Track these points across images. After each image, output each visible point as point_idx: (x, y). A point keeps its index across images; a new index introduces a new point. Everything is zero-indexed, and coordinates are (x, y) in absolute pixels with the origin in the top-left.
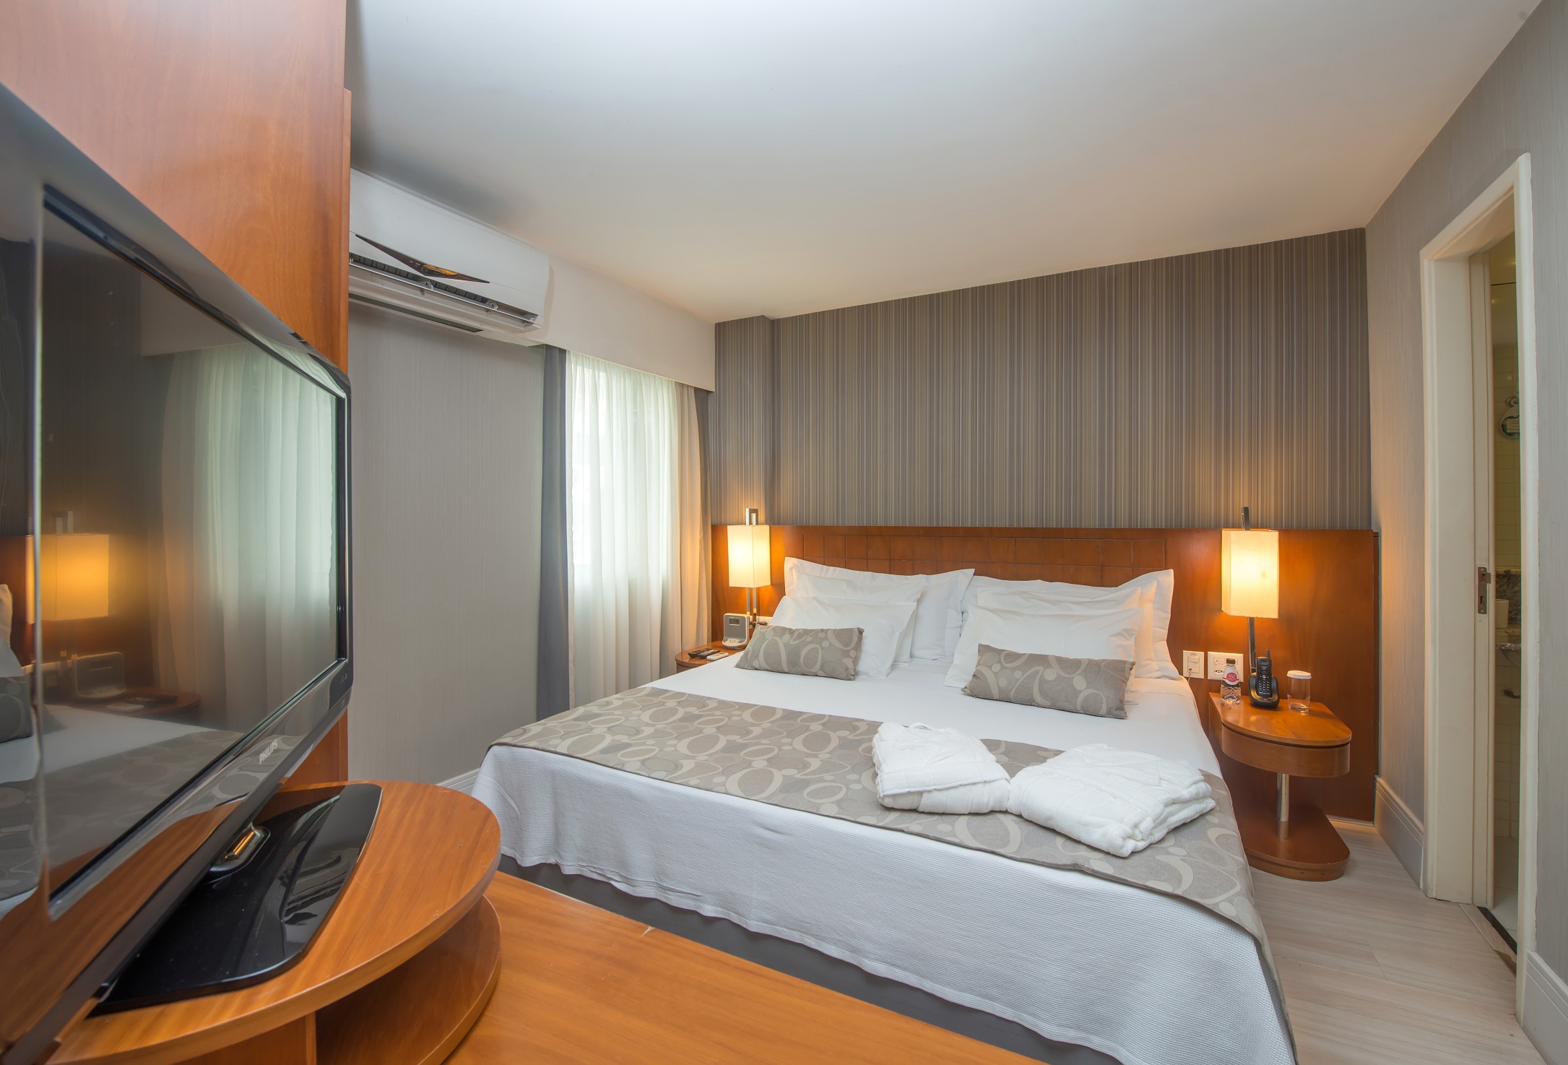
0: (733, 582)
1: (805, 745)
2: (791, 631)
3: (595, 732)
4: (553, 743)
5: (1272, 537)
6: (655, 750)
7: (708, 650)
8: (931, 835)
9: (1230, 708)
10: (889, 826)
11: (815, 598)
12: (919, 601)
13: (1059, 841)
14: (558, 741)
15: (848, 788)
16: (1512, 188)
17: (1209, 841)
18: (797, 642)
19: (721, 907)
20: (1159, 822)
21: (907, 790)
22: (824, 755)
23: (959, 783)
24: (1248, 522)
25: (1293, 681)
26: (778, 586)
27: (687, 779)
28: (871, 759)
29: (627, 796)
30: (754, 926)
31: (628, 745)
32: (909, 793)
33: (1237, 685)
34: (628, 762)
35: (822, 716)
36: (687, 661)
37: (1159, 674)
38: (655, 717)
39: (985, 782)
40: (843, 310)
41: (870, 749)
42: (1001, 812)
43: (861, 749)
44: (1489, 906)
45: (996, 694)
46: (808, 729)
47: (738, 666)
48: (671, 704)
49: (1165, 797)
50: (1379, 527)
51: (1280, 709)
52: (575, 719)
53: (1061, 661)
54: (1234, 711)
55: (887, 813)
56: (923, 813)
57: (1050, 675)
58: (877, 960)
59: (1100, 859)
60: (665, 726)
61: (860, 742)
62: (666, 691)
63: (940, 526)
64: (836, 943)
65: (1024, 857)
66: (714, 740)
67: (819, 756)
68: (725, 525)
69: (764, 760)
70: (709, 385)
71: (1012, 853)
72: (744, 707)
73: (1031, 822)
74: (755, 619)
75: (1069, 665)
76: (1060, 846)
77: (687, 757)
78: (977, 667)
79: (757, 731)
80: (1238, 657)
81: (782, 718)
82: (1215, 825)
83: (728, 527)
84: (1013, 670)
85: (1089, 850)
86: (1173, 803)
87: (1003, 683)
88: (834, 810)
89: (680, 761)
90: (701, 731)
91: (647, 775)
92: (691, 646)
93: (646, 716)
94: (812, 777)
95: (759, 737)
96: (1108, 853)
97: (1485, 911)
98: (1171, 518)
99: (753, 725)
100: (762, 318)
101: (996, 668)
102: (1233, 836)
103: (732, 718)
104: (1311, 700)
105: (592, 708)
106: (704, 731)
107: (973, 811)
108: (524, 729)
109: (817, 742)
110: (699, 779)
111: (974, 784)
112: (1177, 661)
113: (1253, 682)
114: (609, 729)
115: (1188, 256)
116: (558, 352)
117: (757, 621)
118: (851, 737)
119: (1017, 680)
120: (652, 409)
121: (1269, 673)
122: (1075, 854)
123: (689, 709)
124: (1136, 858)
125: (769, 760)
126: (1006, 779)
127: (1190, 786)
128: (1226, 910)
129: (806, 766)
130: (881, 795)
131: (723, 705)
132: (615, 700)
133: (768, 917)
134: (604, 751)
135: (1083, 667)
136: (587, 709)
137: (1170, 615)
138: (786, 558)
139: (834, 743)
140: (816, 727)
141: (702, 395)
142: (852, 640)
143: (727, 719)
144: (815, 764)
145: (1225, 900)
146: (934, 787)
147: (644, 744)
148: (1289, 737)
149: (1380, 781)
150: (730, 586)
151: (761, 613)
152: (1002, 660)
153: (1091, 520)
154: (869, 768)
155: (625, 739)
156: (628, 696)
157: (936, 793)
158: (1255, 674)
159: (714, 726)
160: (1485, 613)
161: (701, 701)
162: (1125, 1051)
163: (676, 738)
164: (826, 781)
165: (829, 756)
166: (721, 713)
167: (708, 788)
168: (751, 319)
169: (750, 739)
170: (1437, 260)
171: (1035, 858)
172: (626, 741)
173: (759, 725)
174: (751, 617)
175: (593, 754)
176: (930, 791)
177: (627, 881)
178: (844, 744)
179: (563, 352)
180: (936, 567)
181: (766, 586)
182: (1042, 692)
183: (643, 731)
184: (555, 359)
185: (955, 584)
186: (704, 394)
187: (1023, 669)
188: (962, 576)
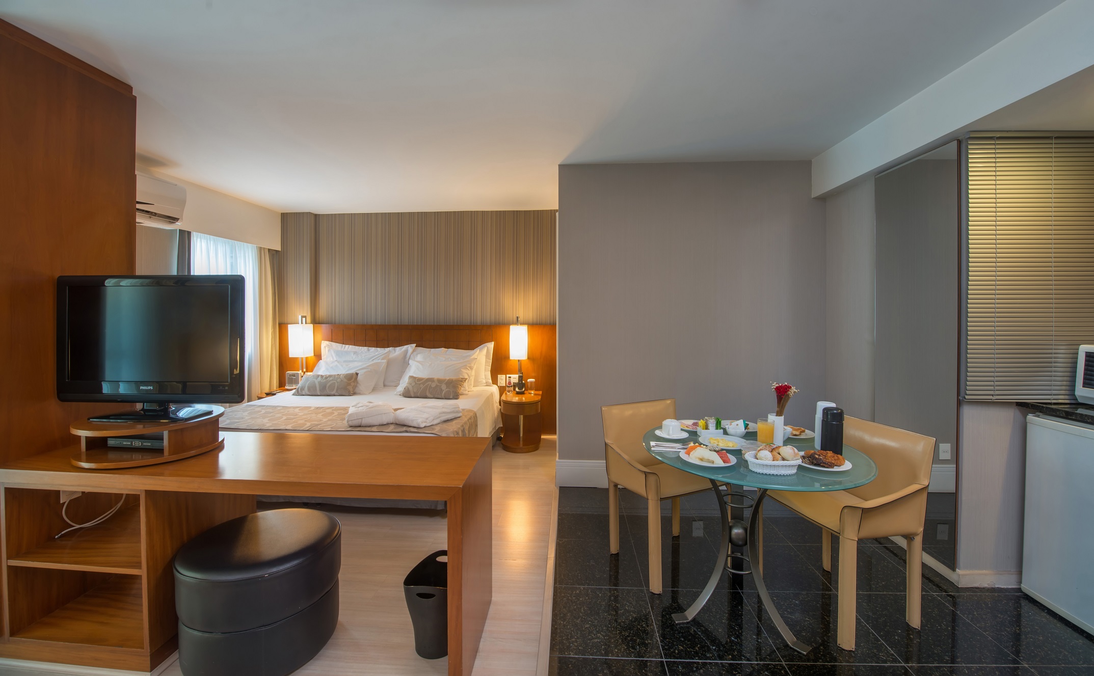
0: (292, 354)
2: (322, 376)
5: (525, 328)
6: (252, 422)
7: (276, 391)
11: (336, 361)
15: (337, 424)
18: (325, 381)
25: (529, 383)
26: (318, 356)
31: (239, 422)
32: (357, 419)
35: (332, 407)
36: (264, 396)
37: (485, 384)
38: (250, 414)
39: (385, 414)
42: (391, 424)
45: (412, 395)
47: (293, 395)
48: (259, 409)
51: (524, 393)
53: (438, 380)
54: (510, 396)
55: (349, 428)
56: (363, 427)
57: (433, 385)
60: (257, 416)
62: (256, 405)
63: (401, 324)
66: (280, 418)
67: (328, 418)
68: (287, 324)
69: (303, 421)
70: (278, 247)
72: (296, 408)
74: (304, 374)
75: (441, 381)
76: (404, 428)
77: (268, 422)
78: (410, 385)
79: (301, 414)
81: (314, 409)
83: (289, 325)
84: (420, 384)
87: (415, 390)
88: (329, 429)
89: (265, 424)
92: (267, 391)
93: (247, 414)
94: (323, 423)
99: (299, 412)
100: (310, 214)
101: (415, 384)
103: (291, 411)
104: (535, 388)
106: (276, 416)
107: (381, 424)
109: (328, 415)
111: (380, 414)
112: (494, 379)
113: (517, 385)
116: (187, 233)
118: (343, 412)
119: (421, 388)
120: (242, 261)
121: (522, 381)
122: (407, 429)
123: (268, 410)
124: (425, 428)
125: (305, 421)
126: (393, 412)
129: (321, 421)
134: (227, 425)
137: (492, 361)
138: (323, 342)
139: (335, 414)
142: (353, 379)
143: (288, 412)
144: (325, 420)
147: (246, 421)
150: (290, 357)
151: (307, 370)
152: (416, 381)
153: (466, 322)
155: (236, 421)
157: (367, 418)
159: (280, 414)
161: (275, 407)
163: (262, 418)
164: (328, 423)
165: (331, 418)
166: (285, 410)
168: (303, 213)
169: (298, 416)
173: (303, 412)
174: (302, 373)
176: (364, 418)
179: (190, 233)
180: (398, 344)
181: (311, 356)
183: (245, 418)
184: (185, 237)
185: (406, 351)
186: (274, 252)
187: (423, 383)
188: (410, 348)
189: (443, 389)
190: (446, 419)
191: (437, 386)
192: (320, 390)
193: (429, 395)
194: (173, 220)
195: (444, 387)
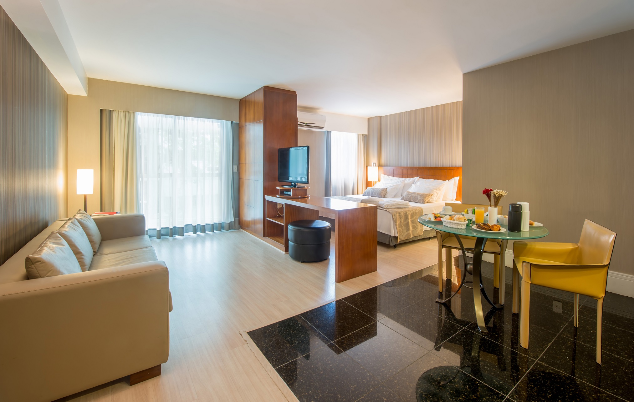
0: (369, 179)
83: (369, 166)
116: (329, 131)
138: (381, 175)
142: (384, 190)
168: (375, 117)
184: (328, 133)
185: (415, 180)
186: (365, 135)
187: (410, 195)
188: (417, 178)
190: (399, 207)
191: (416, 196)
192: (371, 194)
193: (412, 201)
194: (322, 128)
195: (419, 197)
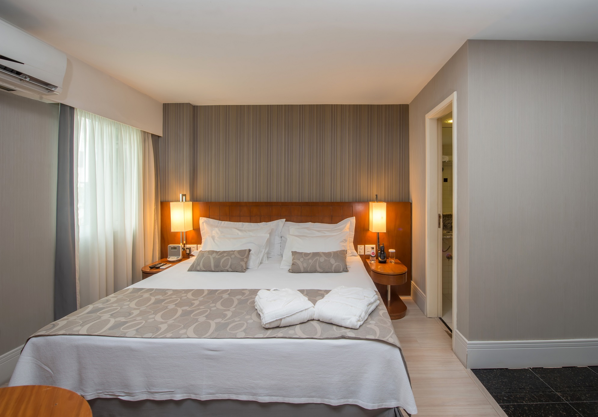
0: (174, 229)
1: (222, 306)
3: (103, 318)
4: (76, 329)
5: (384, 205)
6: (143, 322)
7: (160, 264)
8: (287, 336)
9: (373, 264)
10: (269, 337)
12: (270, 234)
13: (334, 327)
14: (79, 328)
15: (247, 323)
16: (452, 101)
17: (381, 316)
18: (219, 256)
19: (186, 393)
20: (366, 313)
21: (276, 319)
22: (232, 309)
23: (296, 312)
24: (377, 200)
25: (390, 253)
26: (197, 231)
27: (165, 335)
28: (254, 307)
29: (130, 351)
30: (204, 397)
31: (126, 323)
32: (276, 320)
33: (375, 256)
34: (128, 332)
35: (227, 290)
36: (148, 271)
37: (351, 255)
38: (138, 304)
39: (306, 309)
40: (229, 106)
41: (254, 302)
42: (311, 320)
43: (248, 303)
44: (441, 317)
45: (302, 271)
46: (222, 298)
48: (146, 295)
49: (367, 303)
50: (412, 201)
51: (387, 263)
52: (88, 313)
53: (324, 253)
54: (374, 264)
55: (267, 331)
56: (281, 327)
57: (322, 259)
58: (265, 396)
59: (350, 331)
60: (146, 308)
61: (248, 300)
62: (142, 289)
63: (271, 201)
64: (245, 394)
65: (324, 337)
66: (175, 311)
67: (230, 310)
68: (169, 202)
69: (204, 317)
70: (160, 133)
71: (319, 337)
72: (187, 291)
73: (323, 322)
74: (184, 246)
75: (328, 255)
76: (335, 330)
77: (162, 323)
78: (293, 260)
79: (196, 303)
80: (374, 246)
81: (208, 294)
82: (381, 310)
83: (171, 203)
84: (308, 259)
85: (345, 329)
86: (369, 305)
87: (305, 265)
88: (243, 335)
89: (159, 326)
90: (167, 307)
91: (141, 337)
92: (149, 263)
93: (133, 305)
94: (229, 321)
95: (199, 305)
96: (352, 329)
97: (440, 318)
98: (354, 198)
99: (194, 300)
100: (189, 104)
101: (302, 259)
102: (386, 312)
103: (182, 298)
104: (395, 259)
105: (98, 304)
106: (168, 307)
107: (301, 322)
108: (53, 325)
109: (227, 303)
110: (172, 333)
111: (302, 311)
112: (356, 249)
113: (379, 255)
114: (111, 315)
115: (359, 105)
116: (69, 108)
117: (186, 247)
118: (243, 298)
119: (310, 263)
120: (128, 142)
121: (384, 251)
122: (341, 332)
123: (157, 297)
124: (361, 328)
125: (206, 316)
126: (313, 307)
127: (373, 297)
128: (391, 341)
129: (225, 316)
130: (264, 324)
131: (176, 292)
132: (112, 297)
133: (211, 391)
134: (111, 328)
135: (332, 255)
136: (95, 306)
137: (354, 233)
138: (200, 218)
139: (236, 302)
140: (225, 296)
141: (155, 138)
142: (245, 254)
143: (179, 299)
144: (229, 314)
145: (390, 337)
146: (286, 316)
147: (135, 320)
148: (390, 272)
149: (412, 282)
150: (172, 231)
151: (188, 243)
152: (304, 256)
153: (327, 199)
154: (254, 312)
155: (123, 319)
156: (119, 295)
157: (287, 318)
158: (380, 251)
159: (174, 303)
160: (440, 228)
161: (163, 292)
162: (361, 401)
163: (153, 314)
164: (236, 321)
165: (234, 309)
166: (176, 296)
167: (177, 337)
168: (183, 104)
169: (194, 307)
170: (430, 119)
171: (328, 337)
172: (124, 320)
173: (197, 299)
175: (104, 331)
176: (284, 318)
177: (129, 394)
178: (240, 302)
179: (72, 109)
180: (269, 218)
181: (190, 231)
182: (320, 267)
183: (133, 313)
184: (67, 112)
185: (278, 226)
186: (157, 138)
187: (312, 259)
188: (281, 222)
189: (332, 263)
191: (325, 260)
193: (318, 270)
